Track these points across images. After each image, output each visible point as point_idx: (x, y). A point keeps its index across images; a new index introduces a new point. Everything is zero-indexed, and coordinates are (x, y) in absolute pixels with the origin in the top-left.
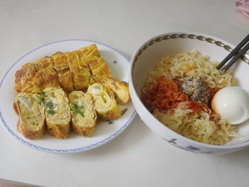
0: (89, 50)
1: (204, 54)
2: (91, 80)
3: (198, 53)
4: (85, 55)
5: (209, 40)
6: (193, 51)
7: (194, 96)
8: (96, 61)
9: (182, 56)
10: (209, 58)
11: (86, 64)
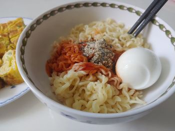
0: (14, 22)
1: (119, 22)
2: (9, 47)
3: (113, 22)
4: (8, 27)
5: (121, 7)
6: (108, 19)
7: (95, 58)
8: (17, 30)
9: (95, 24)
10: (124, 26)
11: (7, 34)
